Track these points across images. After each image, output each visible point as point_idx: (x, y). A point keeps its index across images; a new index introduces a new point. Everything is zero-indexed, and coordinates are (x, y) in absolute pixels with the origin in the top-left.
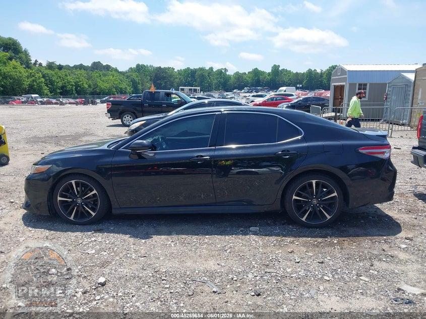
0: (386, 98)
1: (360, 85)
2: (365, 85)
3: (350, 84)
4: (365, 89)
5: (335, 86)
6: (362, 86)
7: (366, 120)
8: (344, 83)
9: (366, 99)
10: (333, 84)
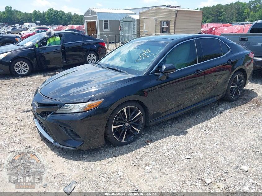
0: (121, 29)
1: (105, 21)
2: (107, 21)
3: (100, 21)
4: (107, 24)
5: (87, 22)
6: (106, 22)
7: (112, 42)
8: (96, 20)
9: (109, 30)
10: (86, 21)
